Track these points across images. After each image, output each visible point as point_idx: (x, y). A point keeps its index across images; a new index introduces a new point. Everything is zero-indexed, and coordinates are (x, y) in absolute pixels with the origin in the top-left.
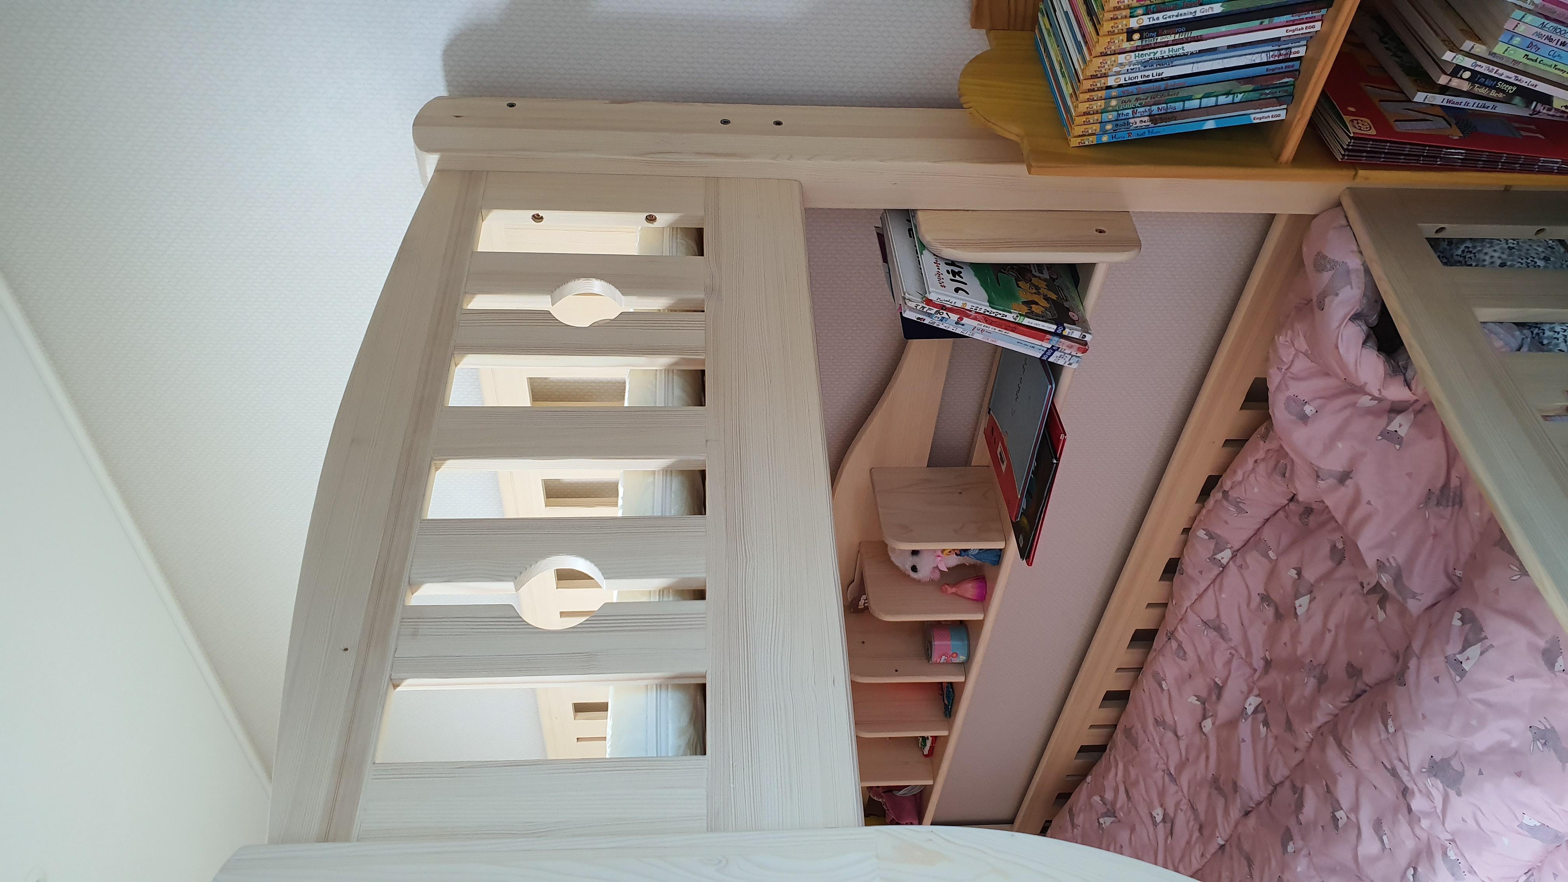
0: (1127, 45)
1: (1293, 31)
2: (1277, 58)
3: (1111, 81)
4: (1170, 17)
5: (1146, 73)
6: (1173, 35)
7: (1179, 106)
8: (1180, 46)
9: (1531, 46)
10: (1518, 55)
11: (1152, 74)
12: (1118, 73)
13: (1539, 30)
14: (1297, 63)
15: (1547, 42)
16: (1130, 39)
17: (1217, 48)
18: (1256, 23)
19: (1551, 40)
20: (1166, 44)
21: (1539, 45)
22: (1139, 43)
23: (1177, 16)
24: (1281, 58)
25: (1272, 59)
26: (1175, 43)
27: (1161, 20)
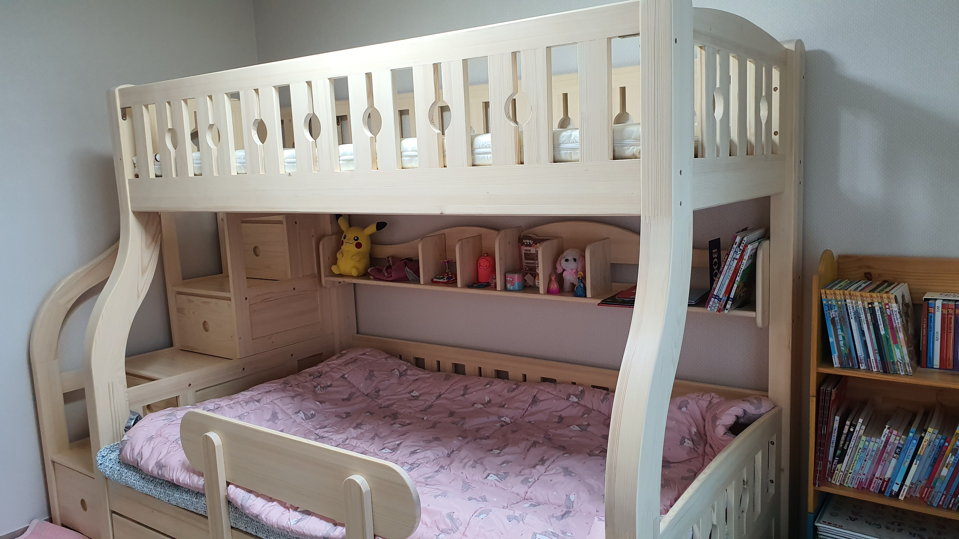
0: (866, 303)
1: (873, 362)
2: (859, 359)
3: (848, 301)
4: (879, 316)
5: (852, 313)
6: (871, 319)
7: (839, 327)
8: (865, 323)
9: (865, 449)
10: (861, 446)
11: (852, 315)
12: (852, 303)
13: (871, 450)
14: (857, 367)
15: (866, 454)
16: (869, 304)
17: (865, 336)
18: (876, 348)
19: (867, 456)
20: (866, 317)
21: (865, 452)
22: (867, 307)
23: (879, 319)
24: (860, 361)
25: (859, 357)
26: (867, 321)
27: (877, 313)
